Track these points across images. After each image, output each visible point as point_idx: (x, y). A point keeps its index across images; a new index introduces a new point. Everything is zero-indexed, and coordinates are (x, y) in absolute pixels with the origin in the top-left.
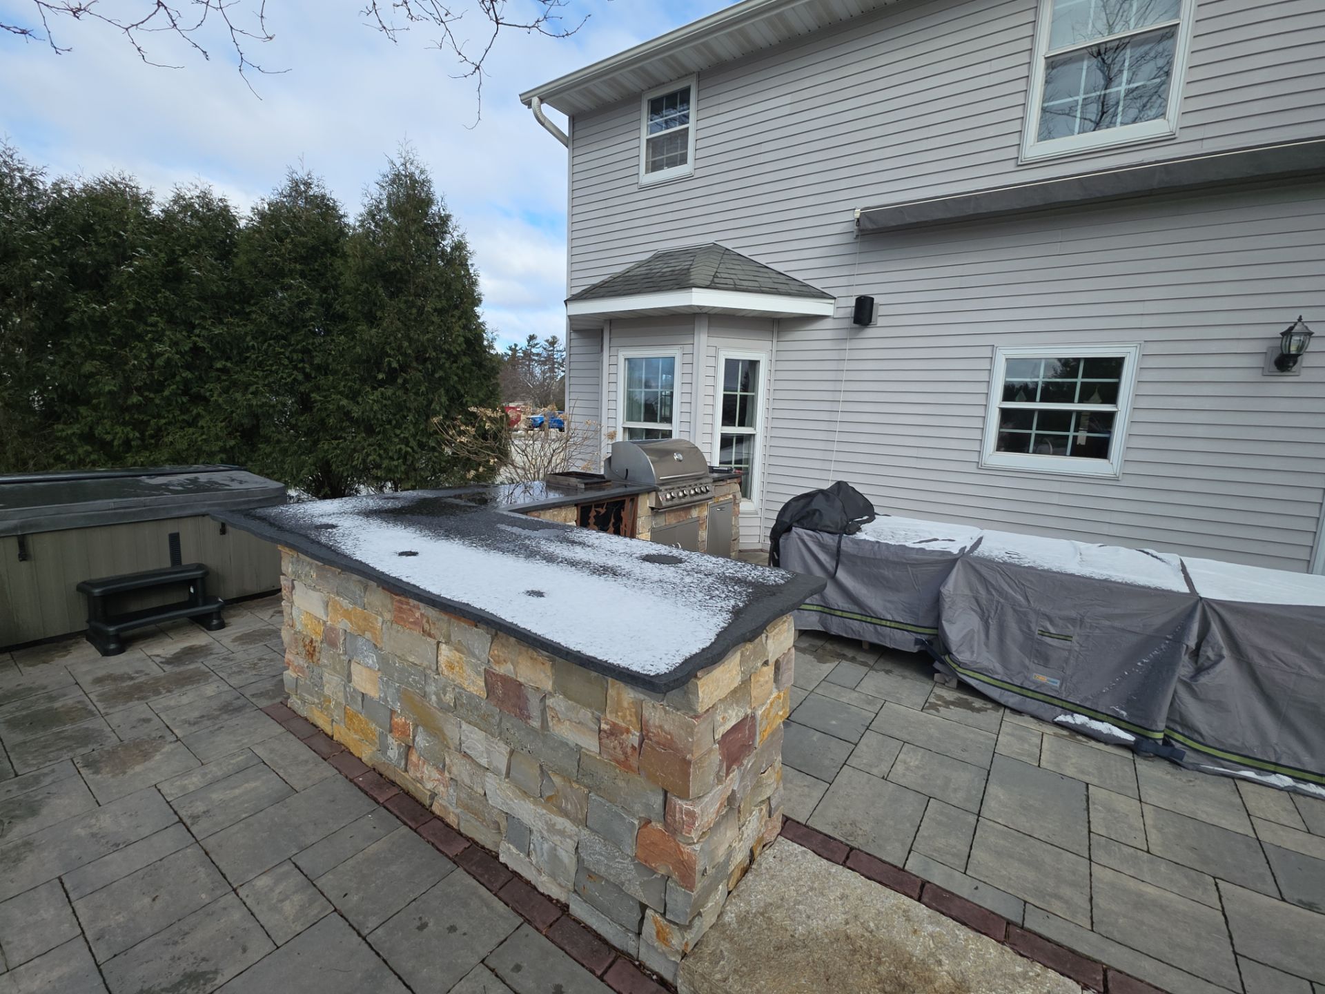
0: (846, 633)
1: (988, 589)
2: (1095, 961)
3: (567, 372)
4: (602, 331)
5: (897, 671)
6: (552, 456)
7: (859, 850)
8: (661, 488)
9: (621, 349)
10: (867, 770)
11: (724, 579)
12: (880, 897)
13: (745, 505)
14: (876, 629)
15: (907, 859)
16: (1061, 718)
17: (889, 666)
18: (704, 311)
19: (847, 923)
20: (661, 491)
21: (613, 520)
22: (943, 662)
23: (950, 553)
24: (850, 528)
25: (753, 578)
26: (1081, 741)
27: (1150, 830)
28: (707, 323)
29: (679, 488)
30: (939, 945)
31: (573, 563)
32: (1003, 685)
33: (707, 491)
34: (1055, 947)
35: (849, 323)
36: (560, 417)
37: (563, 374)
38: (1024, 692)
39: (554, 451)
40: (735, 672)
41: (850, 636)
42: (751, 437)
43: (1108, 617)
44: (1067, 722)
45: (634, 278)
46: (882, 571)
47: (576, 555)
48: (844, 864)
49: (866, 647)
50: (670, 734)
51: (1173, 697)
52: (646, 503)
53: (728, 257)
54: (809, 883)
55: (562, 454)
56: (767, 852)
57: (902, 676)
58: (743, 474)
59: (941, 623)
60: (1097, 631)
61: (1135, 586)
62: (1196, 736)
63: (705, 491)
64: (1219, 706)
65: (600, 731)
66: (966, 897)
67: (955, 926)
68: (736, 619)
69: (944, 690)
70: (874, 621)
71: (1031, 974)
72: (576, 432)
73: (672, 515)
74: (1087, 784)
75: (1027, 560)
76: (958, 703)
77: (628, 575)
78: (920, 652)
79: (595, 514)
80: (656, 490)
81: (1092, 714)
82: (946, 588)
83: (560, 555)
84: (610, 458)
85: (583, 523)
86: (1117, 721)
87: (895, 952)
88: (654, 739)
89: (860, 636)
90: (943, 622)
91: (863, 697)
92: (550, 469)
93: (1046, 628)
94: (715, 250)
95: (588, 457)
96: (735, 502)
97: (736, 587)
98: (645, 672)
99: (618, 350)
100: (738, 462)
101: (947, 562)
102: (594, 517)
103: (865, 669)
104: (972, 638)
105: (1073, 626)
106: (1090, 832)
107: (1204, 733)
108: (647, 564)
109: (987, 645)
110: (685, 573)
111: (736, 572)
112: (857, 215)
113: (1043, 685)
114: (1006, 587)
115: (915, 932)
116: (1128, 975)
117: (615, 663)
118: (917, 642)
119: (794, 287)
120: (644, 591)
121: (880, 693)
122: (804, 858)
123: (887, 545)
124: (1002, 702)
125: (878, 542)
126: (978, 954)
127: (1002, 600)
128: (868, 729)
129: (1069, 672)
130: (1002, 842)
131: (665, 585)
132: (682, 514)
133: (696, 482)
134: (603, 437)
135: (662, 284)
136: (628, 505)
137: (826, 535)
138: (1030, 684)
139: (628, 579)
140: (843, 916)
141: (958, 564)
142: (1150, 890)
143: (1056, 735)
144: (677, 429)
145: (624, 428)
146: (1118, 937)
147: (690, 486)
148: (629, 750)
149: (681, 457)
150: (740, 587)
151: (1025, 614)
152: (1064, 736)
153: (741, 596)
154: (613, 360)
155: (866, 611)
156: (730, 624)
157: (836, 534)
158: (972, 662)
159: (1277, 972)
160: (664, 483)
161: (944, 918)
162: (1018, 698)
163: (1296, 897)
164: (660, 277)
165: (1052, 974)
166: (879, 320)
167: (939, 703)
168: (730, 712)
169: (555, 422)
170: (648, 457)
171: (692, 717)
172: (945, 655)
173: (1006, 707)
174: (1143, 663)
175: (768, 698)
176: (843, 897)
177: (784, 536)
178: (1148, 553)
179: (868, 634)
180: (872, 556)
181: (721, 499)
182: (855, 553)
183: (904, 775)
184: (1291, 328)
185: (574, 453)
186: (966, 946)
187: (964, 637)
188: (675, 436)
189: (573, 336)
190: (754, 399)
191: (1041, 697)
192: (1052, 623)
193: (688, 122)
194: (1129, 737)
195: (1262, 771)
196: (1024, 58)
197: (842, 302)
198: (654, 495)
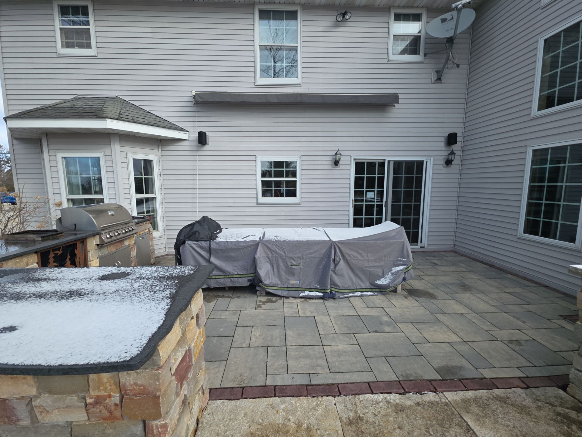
0: (218, 285)
1: (272, 253)
2: (334, 384)
3: (13, 166)
4: (40, 140)
5: (242, 296)
6: (8, 221)
7: (246, 387)
8: (102, 232)
9: (57, 151)
10: (241, 346)
11: (160, 279)
12: (260, 405)
13: (155, 234)
14: (231, 280)
15: (266, 380)
16: (301, 295)
17: (238, 295)
18: (116, 132)
19: (250, 427)
20: (102, 234)
21: (69, 257)
22: (259, 286)
23: (256, 241)
24: (213, 237)
25: (176, 274)
26: (308, 301)
27: (335, 325)
28: (118, 139)
29: (114, 230)
30: (287, 412)
31: (41, 296)
32: (282, 289)
33: (133, 230)
34: (322, 386)
35: (196, 143)
36: (11, 195)
37: (9, 168)
38: (289, 289)
39: (9, 218)
40: (178, 331)
41: (220, 287)
42: (153, 199)
43: (310, 254)
44: (303, 296)
45: (62, 109)
46: (230, 254)
47: (43, 289)
48: (242, 398)
49: (227, 289)
50: (142, 385)
51: (331, 277)
52: (92, 243)
53: (126, 105)
54: (229, 417)
55: (17, 219)
56: (205, 413)
57: (244, 297)
58: (152, 218)
59: (257, 270)
60: (307, 259)
61: (316, 241)
62: (338, 288)
63: (131, 230)
64: (342, 276)
65: (86, 405)
66: (291, 384)
67: (290, 399)
68: (174, 301)
69: (261, 298)
70: (230, 276)
71: (319, 403)
72: (27, 204)
73: (112, 246)
74: (314, 316)
75: (282, 238)
76: (267, 302)
77: (91, 293)
78: (250, 285)
79: (54, 255)
80: (99, 234)
81: (310, 290)
82: (257, 255)
83: (28, 292)
84: (60, 219)
85: (44, 263)
86: (317, 290)
87: (273, 428)
88: (131, 393)
89: (224, 285)
90: (258, 270)
91: (231, 312)
92: (7, 230)
93: (292, 263)
94: (117, 99)
95: (41, 219)
96: (150, 233)
97: (168, 282)
98: (122, 360)
99: (55, 152)
100: (148, 212)
101: (255, 245)
102: (53, 257)
103: (229, 299)
104: (269, 273)
105: (300, 260)
106: (320, 334)
107: (340, 286)
108: (104, 282)
109: (274, 275)
110: (133, 281)
111: (165, 273)
112: (194, 94)
113: (294, 284)
114: (278, 250)
115: (277, 412)
116: (344, 383)
117: (96, 362)
118: (249, 281)
119: (167, 125)
120: (107, 301)
121: (237, 308)
122: (223, 405)
123: (231, 242)
124: (282, 295)
125: (227, 241)
126: (301, 406)
127: (277, 256)
128: (236, 327)
129: (301, 277)
130: (296, 353)
131: (121, 293)
132: (119, 244)
133: (125, 226)
134: (51, 206)
135: (84, 114)
136: (79, 245)
137: (203, 242)
138: (290, 285)
139: (92, 295)
140: (248, 425)
141: (260, 245)
142: (340, 347)
143: (301, 302)
144: (107, 197)
145: (68, 200)
146: (337, 370)
147: (122, 228)
148: (113, 408)
149: (113, 213)
150: (170, 281)
151: (285, 259)
152: (303, 301)
153: (172, 286)
154: (52, 158)
155: (226, 273)
156: (171, 305)
157: (208, 241)
158: (270, 283)
159: (376, 358)
160: (104, 229)
161: (286, 398)
162: (287, 292)
163: (372, 330)
164: (82, 110)
165: (325, 398)
166: (210, 143)
167: (261, 304)
168: (178, 354)
169: (6, 199)
170: (91, 216)
171: (157, 370)
172: (260, 283)
173: (283, 297)
174: (321, 267)
175: (195, 336)
176: (246, 414)
177: (182, 247)
178: (314, 229)
179: (228, 283)
180: (225, 248)
181: (142, 233)
182: (218, 248)
183: (256, 341)
184: (337, 152)
185: (27, 218)
186: (296, 406)
187: (266, 274)
188: (106, 201)
189: (15, 142)
190: (152, 179)
191: (294, 289)
192: (294, 260)
193: (89, 25)
194: (321, 294)
195: (353, 292)
196: (252, 43)
197: (192, 134)
198: (98, 237)
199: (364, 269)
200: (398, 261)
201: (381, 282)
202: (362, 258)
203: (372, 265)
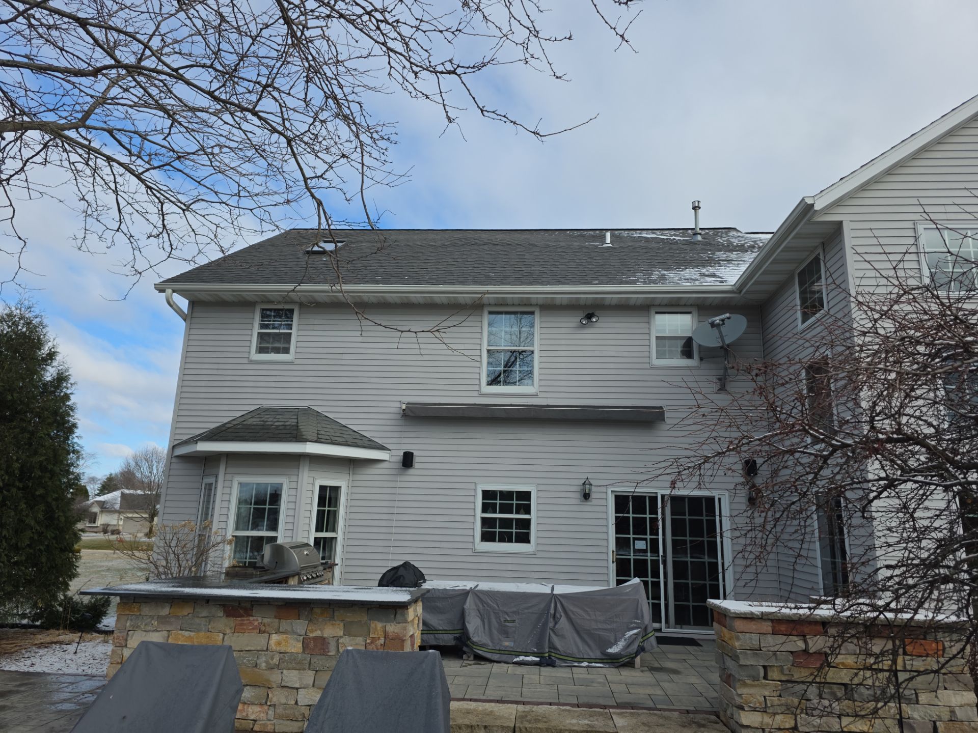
1: (483, 605)
9: (235, 476)
14: (435, 636)
16: (515, 660)
20: (301, 574)
22: (467, 646)
23: (466, 590)
24: (418, 584)
26: (522, 667)
28: (309, 461)
29: (308, 572)
32: (493, 651)
33: (322, 575)
35: (399, 465)
38: (501, 652)
42: (334, 539)
43: (527, 608)
44: (517, 661)
46: (436, 604)
50: (397, 633)
51: (549, 637)
53: (321, 418)
57: (449, 660)
59: (465, 625)
60: (524, 615)
61: (534, 593)
62: (558, 652)
64: (562, 637)
69: (468, 662)
70: (434, 632)
74: (523, 675)
76: (475, 664)
78: (456, 644)
81: (525, 654)
82: (466, 606)
86: (533, 654)
88: (391, 637)
93: (506, 619)
94: (310, 411)
99: (233, 476)
101: (465, 594)
104: (478, 629)
105: (516, 615)
106: (522, 683)
107: (560, 650)
109: (484, 631)
112: (404, 408)
113: (507, 646)
114: (490, 602)
118: (455, 639)
119: (366, 443)
123: (438, 589)
124: (492, 659)
125: (431, 589)
127: (488, 609)
129: (516, 637)
130: (495, 689)
133: (314, 570)
138: (502, 647)
141: (470, 594)
143: (514, 668)
144: (282, 534)
145: (233, 536)
149: (308, 552)
151: (498, 613)
152: (517, 667)
154: (227, 484)
155: (430, 628)
158: (479, 642)
160: (303, 568)
162: (499, 655)
163: (579, 685)
166: (416, 465)
167: (467, 665)
170: (294, 553)
171: (406, 623)
172: (468, 641)
173: (493, 661)
174: (540, 626)
180: (432, 596)
183: (458, 682)
184: (585, 481)
187: (475, 630)
188: (279, 541)
190: (336, 512)
191: (507, 652)
192: (508, 615)
193: (291, 329)
194: (538, 659)
195: (579, 662)
196: (478, 347)
197: (394, 453)
198: (297, 577)
199: (592, 632)
200: (632, 623)
201: (613, 650)
202: (588, 618)
203: (601, 627)
